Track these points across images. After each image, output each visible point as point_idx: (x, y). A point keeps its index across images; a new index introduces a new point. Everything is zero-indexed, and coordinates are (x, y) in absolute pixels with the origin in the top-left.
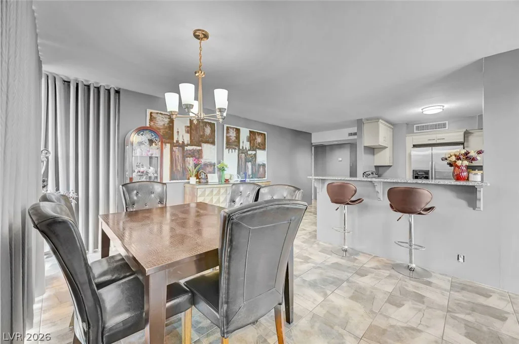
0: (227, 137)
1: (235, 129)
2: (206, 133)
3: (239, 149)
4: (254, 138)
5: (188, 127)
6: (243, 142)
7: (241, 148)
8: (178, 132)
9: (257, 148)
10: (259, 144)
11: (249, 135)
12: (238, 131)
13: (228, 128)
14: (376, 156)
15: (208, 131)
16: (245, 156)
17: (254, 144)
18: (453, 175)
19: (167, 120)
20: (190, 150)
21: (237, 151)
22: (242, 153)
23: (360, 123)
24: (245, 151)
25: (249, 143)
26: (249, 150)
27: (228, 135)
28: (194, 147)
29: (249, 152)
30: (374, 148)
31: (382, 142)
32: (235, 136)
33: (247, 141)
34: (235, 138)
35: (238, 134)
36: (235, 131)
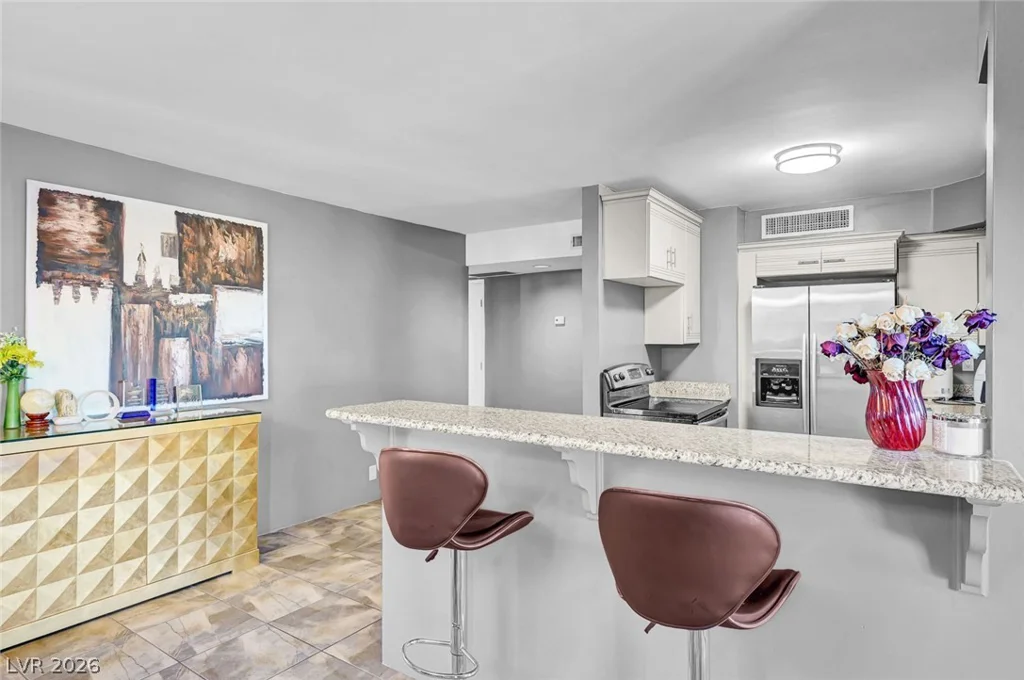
0: (44, 235)
1: (90, 204)
3: (119, 287)
4: (202, 242)
6: (142, 257)
7: (129, 279)
9: (216, 280)
10: (229, 266)
11: (174, 230)
12: (110, 212)
14: (650, 313)
16: (155, 312)
17: (202, 267)
18: (868, 417)
21: (105, 294)
22: (137, 301)
23: (591, 201)
24: (154, 293)
25: (175, 262)
26: (175, 290)
27: (52, 226)
29: (172, 298)
30: (642, 289)
31: (658, 267)
32: (96, 230)
33: (163, 255)
34: (92, 241)
35: (108, 226)
36: (96, 210)
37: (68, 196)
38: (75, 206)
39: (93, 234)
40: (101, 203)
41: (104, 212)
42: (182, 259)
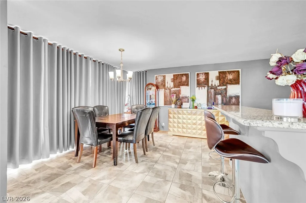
0: (197, 80)
1: (204, 74)
2: (183, 80)
3: (208, 86)
4: (224, 76)
5: (172, 79)
6: (212, 81)
7: (210, 85)
8: (167, 82)
9: (227, 83)
10: (230, 80)
11: (218, 75)
12: (207, 74)
13: (198, 74)
15: (184, 78)
16: (215, 90)
17: (224, 81)
19: (162, 78)
20: (174, 91)
21: (206, 88)
22: (211, 89)
24: (214, 87)
25: (218, 81)
26: (218, 86)
27: (198, 78)
28: (176, 89)
29: (218, 88)
32: (205, 78)
33: (216, 80)
34: (204, 80)
35: (207, 77)
36: (205, 75)
37: (200, 73)
38: (202, 75)
39: (204, 79)
40: (205, 73)
41: (206, 75)
42: (220, 80)
